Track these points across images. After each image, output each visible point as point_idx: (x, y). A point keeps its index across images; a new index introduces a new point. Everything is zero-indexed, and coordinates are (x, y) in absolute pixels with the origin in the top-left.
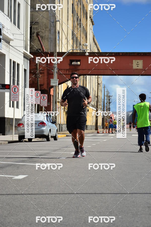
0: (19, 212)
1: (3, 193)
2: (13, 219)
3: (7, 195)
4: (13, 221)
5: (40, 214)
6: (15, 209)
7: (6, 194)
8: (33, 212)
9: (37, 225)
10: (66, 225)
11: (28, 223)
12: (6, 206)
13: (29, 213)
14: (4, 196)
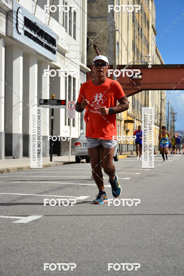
0: (85, 234)
1: (64, 214)
2: (79, 240)
3: (70, 216)
4: (80, 243)
5: (109, 235)
6: (81, 230)
7: (68, 215)
8: (101, 234)
9: (107, 247)
10: (140, 248)
11: (97, 244)
12: (70, 227)
13: (97, 234)
14: (67, 217)
